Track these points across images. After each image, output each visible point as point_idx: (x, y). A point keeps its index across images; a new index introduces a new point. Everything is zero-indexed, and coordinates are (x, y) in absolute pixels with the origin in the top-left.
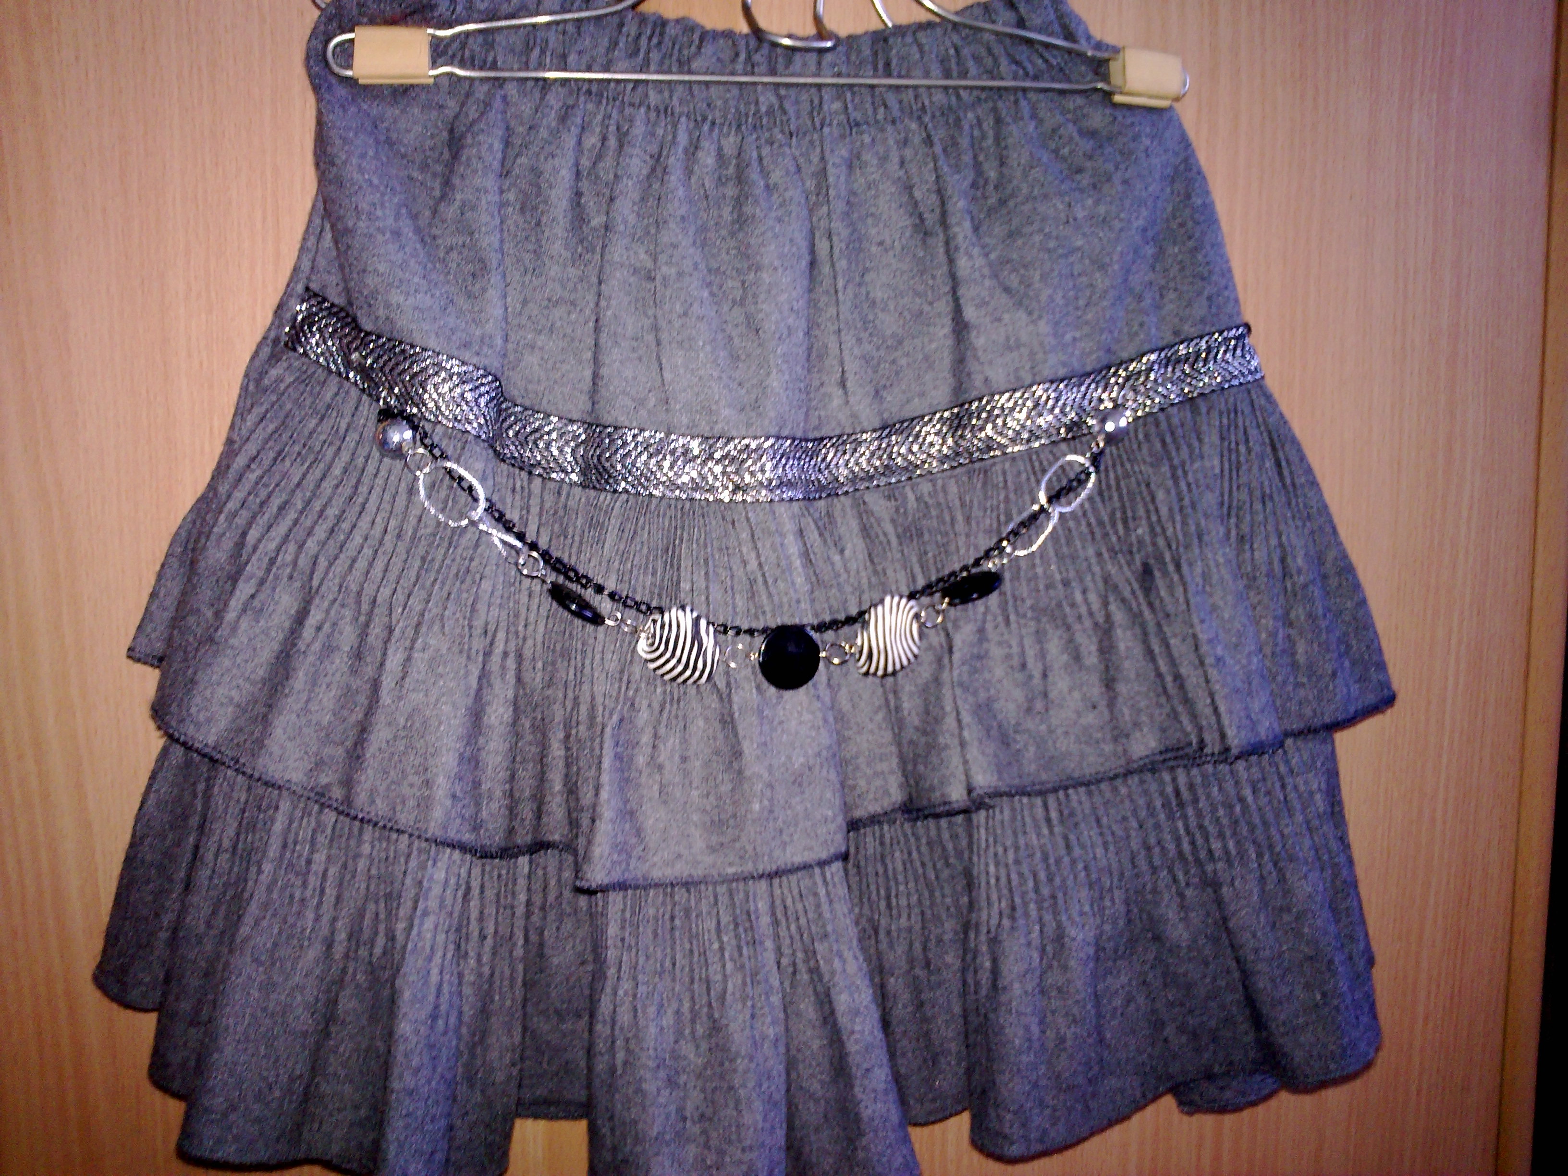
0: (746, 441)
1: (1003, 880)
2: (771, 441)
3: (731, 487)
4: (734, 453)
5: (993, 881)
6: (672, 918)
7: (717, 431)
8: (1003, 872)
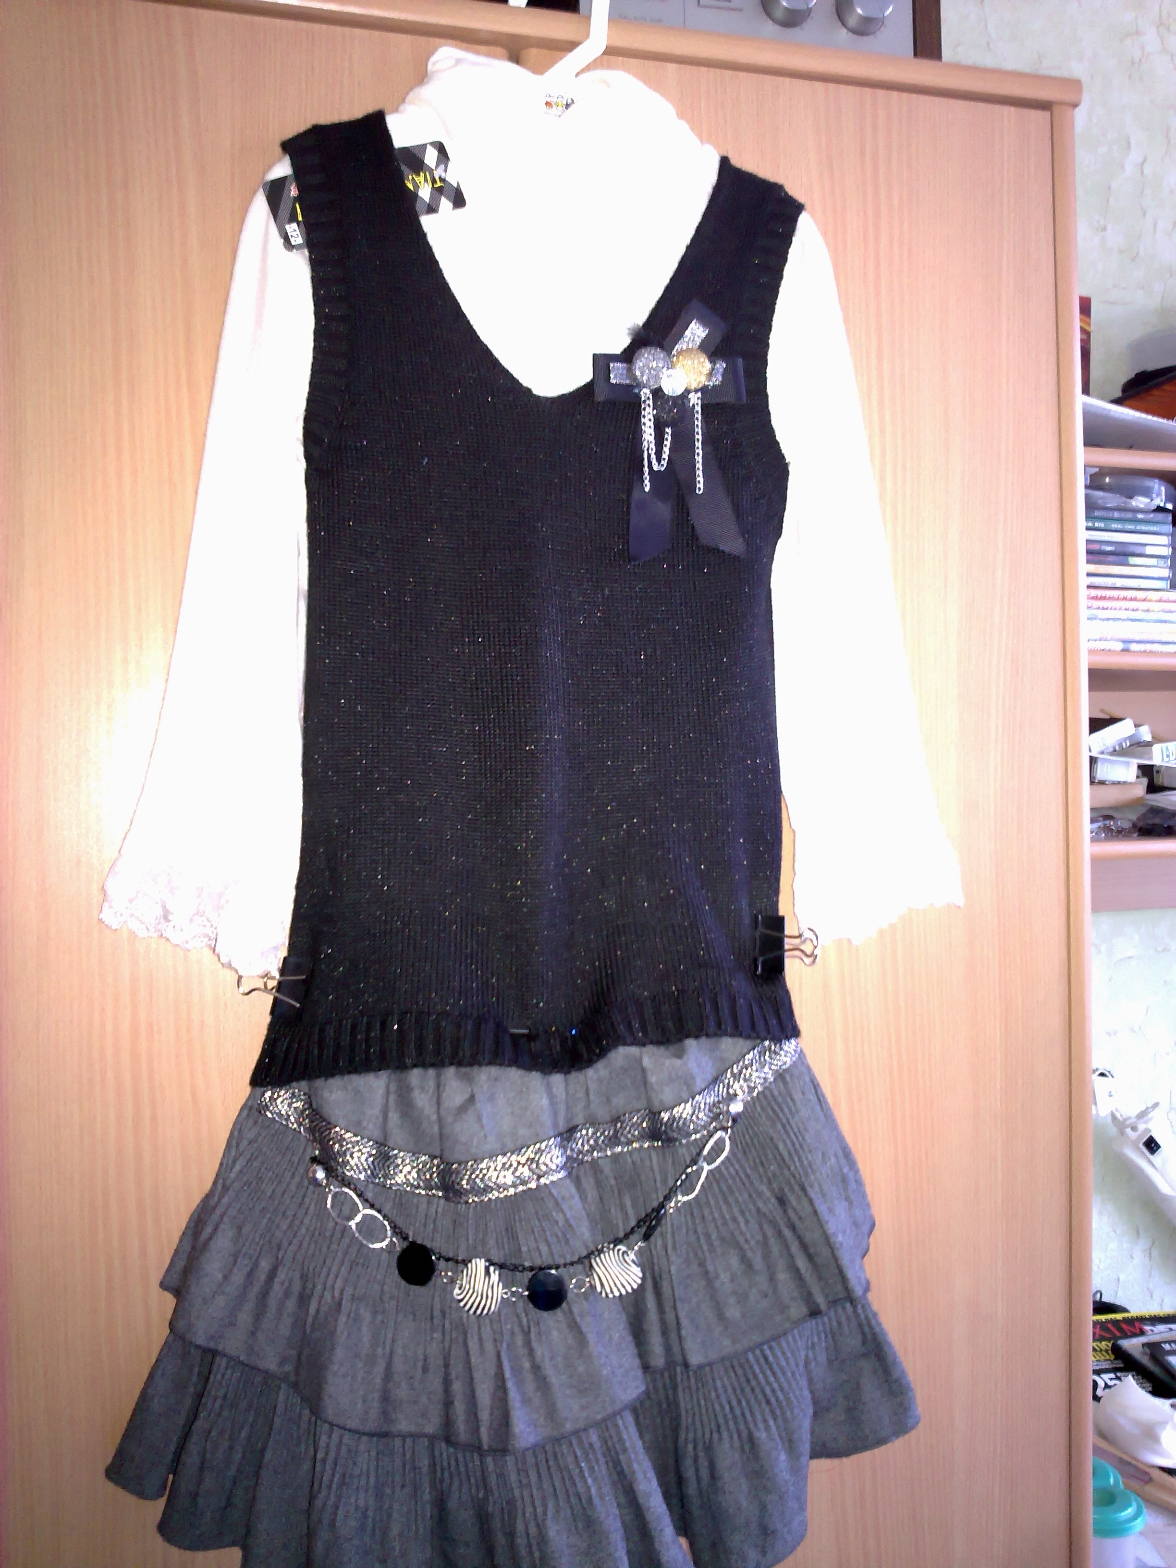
0: (538, 1146)
1: (710, 1409)
2: (553, 1139)
3: (535, 1177)
4: (532, 1156)
5: (704, 1411)
6: (547, 1461)
7: (519, 1143)
8: (709, 1405)
